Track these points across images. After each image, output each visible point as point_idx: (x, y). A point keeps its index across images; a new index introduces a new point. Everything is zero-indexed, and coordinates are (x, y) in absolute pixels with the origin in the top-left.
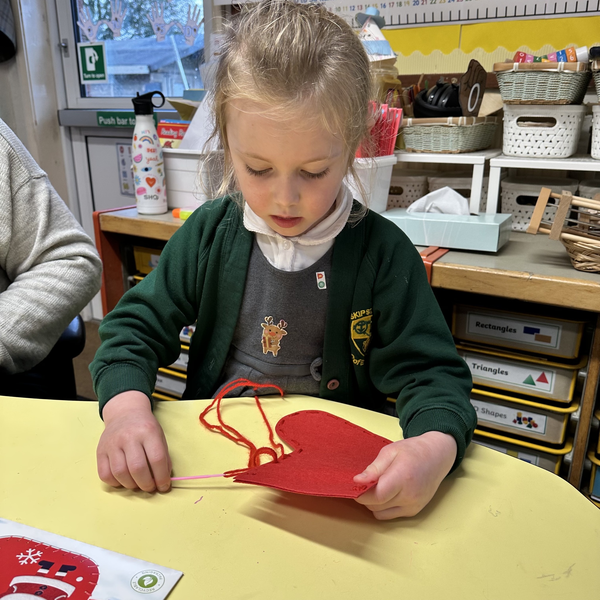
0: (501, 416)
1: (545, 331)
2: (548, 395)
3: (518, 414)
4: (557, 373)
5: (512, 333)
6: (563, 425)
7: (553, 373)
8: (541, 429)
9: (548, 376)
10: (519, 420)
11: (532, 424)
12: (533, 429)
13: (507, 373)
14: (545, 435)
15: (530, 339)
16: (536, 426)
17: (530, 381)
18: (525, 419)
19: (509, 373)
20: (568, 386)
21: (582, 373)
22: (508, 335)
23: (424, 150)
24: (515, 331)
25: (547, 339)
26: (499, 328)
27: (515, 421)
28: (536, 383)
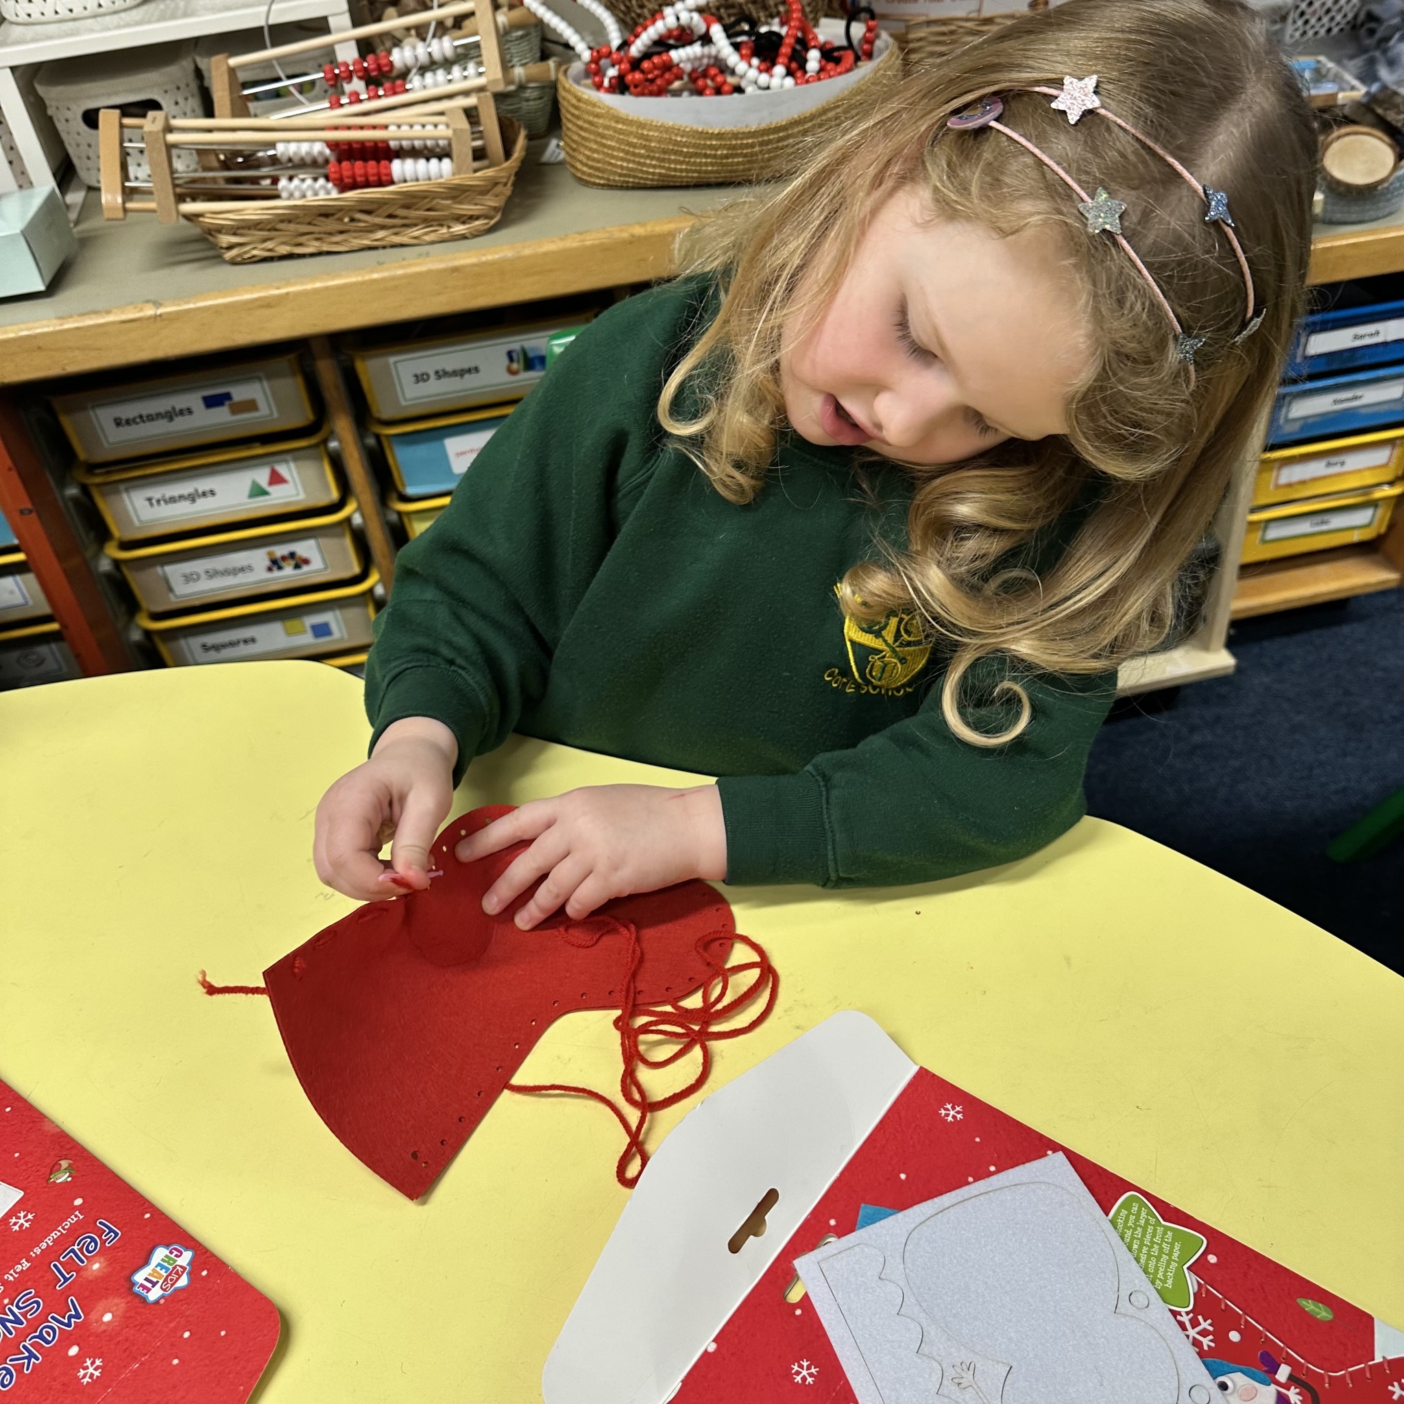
0: (242, 570)
1: (240, 393)
2: (298, 502)
3: (270, 554)
4: (295, 460)
5: (187, 417)
6: (348, 542)
7: (286, 461)
8: (317, 563)
9: (282, 470)
10: (275, 564)
11: (300, 562)
12: (305, 568)
13: (212, 493)
14: (329, 571)
15: (221, 415)
16: (306, 562)
17: (257, 491)
18: (284, 558)
19: (216, 491)
20: (323, 476)
21: (333, 445)
22: (181, 424)
24: (190, 411)
25: (251, 406)
26: (159, 416)
27: (270, 569)
28: (269, 489)
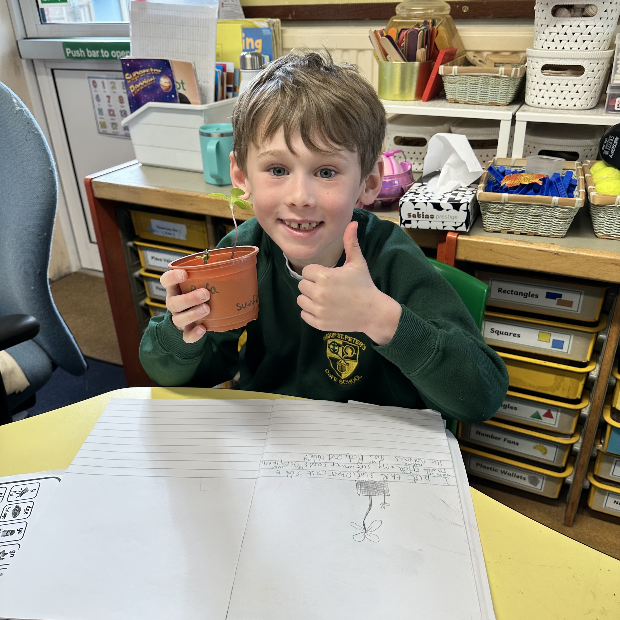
23: (469, 101)
